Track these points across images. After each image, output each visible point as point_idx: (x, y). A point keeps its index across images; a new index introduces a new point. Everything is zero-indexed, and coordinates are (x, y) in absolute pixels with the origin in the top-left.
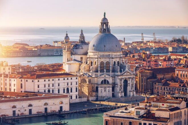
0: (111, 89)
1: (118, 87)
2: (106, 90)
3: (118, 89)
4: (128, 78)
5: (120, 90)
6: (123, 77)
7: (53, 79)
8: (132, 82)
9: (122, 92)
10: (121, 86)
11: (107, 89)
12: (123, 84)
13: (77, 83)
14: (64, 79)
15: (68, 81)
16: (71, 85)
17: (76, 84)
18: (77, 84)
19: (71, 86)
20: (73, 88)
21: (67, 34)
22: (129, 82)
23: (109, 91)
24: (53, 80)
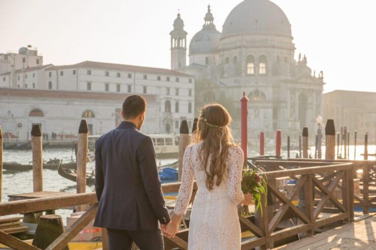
0: (270, 111)
1: (286, 107)
2: (258, 115)
3: (286, 112)
4: (309, 90)
5: (291, 115)
6: (298, 86)
7: (130, 73)
8: (317, 100)
9: (295, 121)
10: (293, 106)
11: (262, 111)
12: (297, 102)
13: (190, 91)
14: (159, 79)
15: (168, 84)
16: (177, 94)
17: (187, 94)
18: (190, 95)
19: (177, 97)
20: (180, 103)
21: (179, 15)
22: (310, 100)
23: (265, 118)
24: (130, 76)
